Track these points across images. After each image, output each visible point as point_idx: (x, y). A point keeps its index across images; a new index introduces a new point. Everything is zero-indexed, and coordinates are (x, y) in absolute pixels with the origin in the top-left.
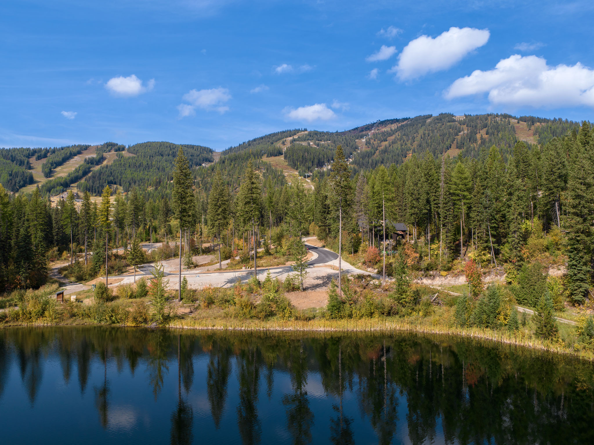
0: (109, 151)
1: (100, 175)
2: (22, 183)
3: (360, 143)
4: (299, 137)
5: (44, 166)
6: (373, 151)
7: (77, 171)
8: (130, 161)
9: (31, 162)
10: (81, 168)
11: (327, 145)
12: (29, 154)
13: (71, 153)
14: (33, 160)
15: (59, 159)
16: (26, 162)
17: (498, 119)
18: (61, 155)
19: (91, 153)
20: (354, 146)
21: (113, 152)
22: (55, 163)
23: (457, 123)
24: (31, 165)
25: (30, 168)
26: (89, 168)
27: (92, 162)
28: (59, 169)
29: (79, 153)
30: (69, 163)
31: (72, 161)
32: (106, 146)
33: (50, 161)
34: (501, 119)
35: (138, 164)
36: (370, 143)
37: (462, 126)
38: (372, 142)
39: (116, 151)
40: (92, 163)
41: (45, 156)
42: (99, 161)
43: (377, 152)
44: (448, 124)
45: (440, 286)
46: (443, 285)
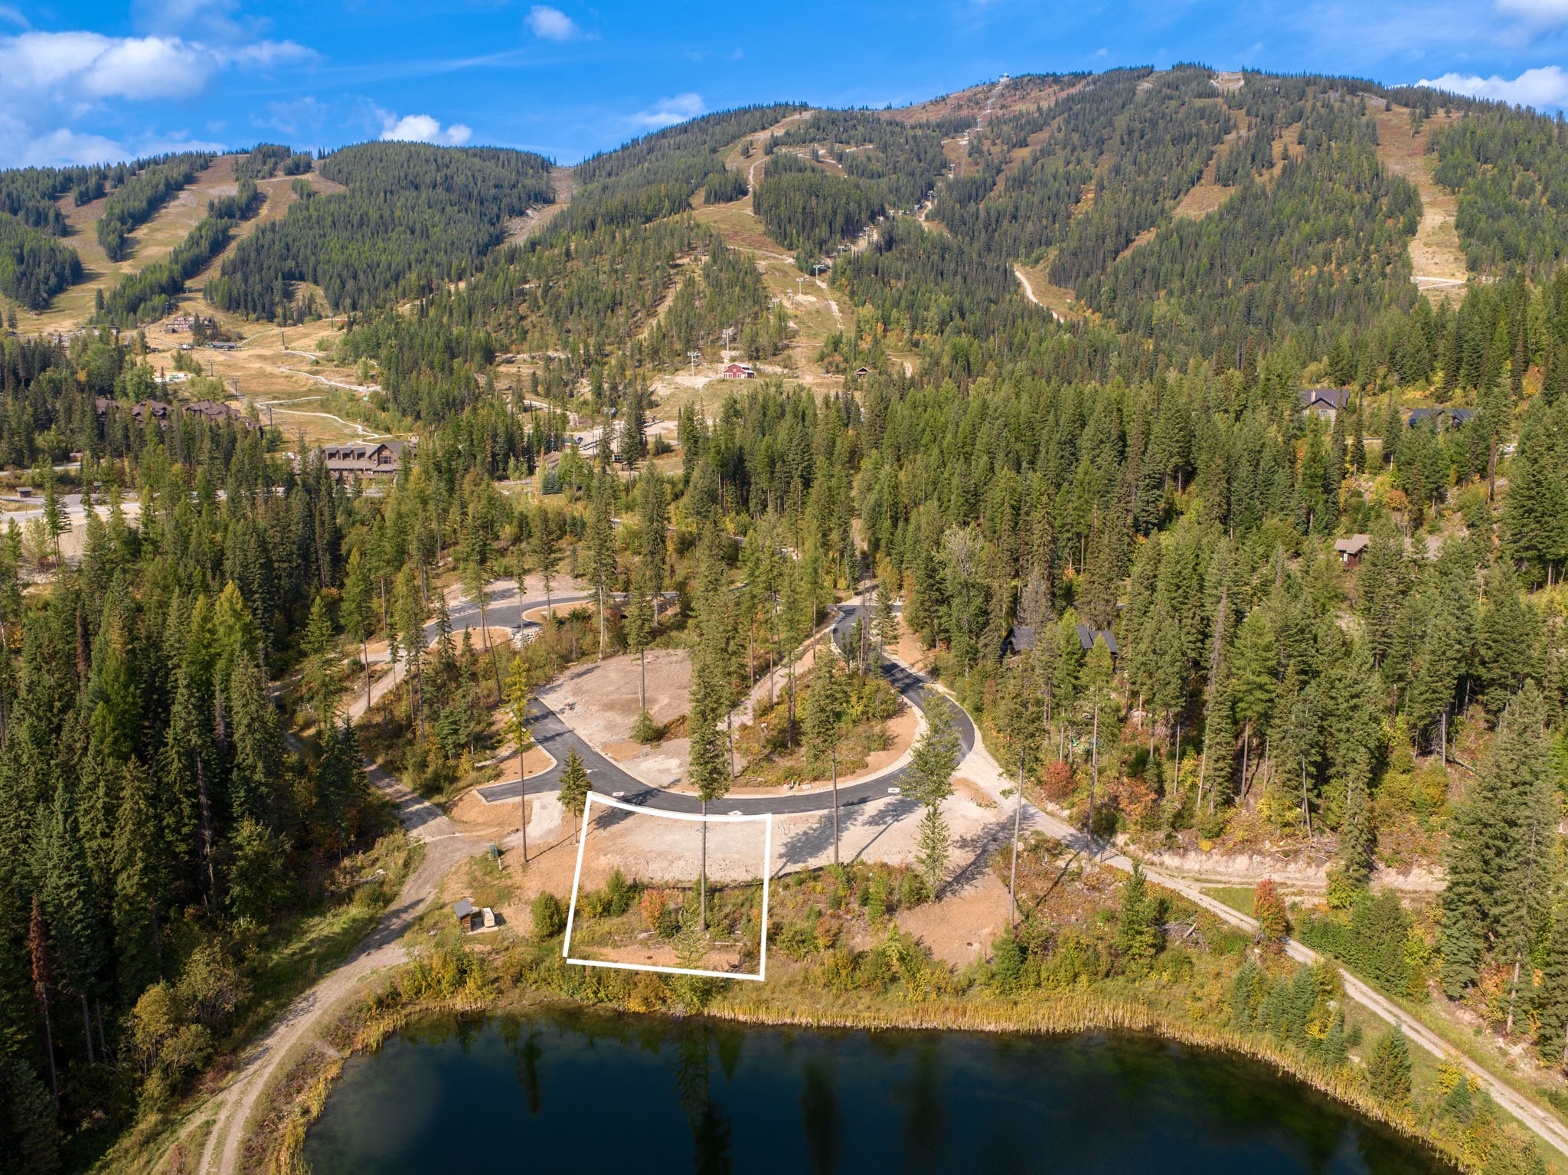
0: (271, 175)
1: (258, 252)
2: (53, 281)
3: (953, 150)
4: (787, 133)
5: (103, 227)
6: (990, 181)
7: (194, 241)
8: (333, 207)
9: (64, 212)
10: (203, 233)
11: (865, 159)
12: (54, 187)
13: (168, 184)
14: (67, 204)
15: (138, 204)
16: (51, 214)
17: (1333, 96)
18: (141, 190)
19: (222, 180)
20: (937, 163)
21: (281, 177)
22: (131, 215)
23: (1220, 100)
24: (68, 222)
25: (66, 232)
26: (225, 231)
27: (231, 212)
28: (141, 232)
29: (189, 179)
30: (167, 214)
31: (173, 208)
32: (260, 157)
33: (117, 211)
34: (1342, 96)
35: (356, 220)
36: (981, 152)
37: (1234, 113)
38: (985, 149)
39: (290, 172)
40: (231, 216)
41: (100, 193)
42: (248, 207)
43: (1001, 180)
44: (1199, 103)
45: (1197, 880)
46: (1204, 877)
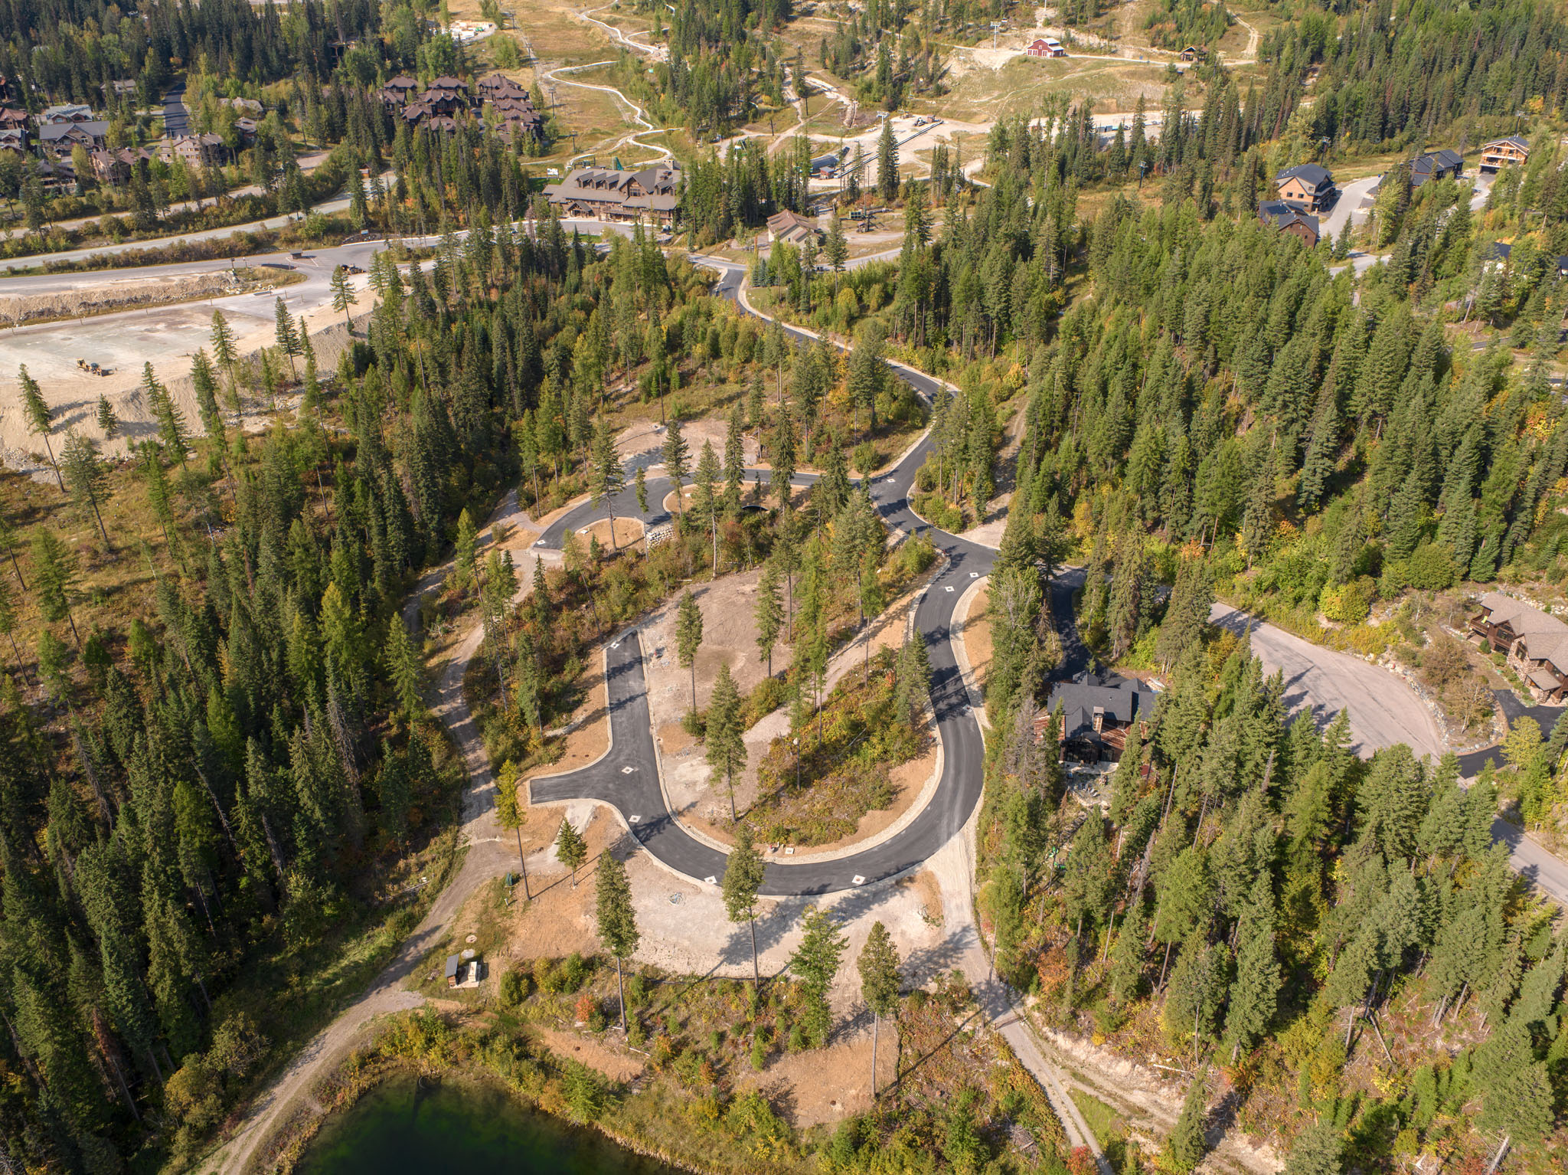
45: (1075, 1075)
46: (1083, 1071)
